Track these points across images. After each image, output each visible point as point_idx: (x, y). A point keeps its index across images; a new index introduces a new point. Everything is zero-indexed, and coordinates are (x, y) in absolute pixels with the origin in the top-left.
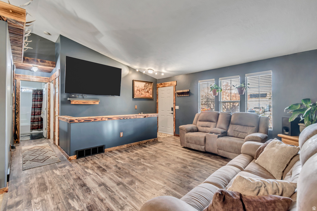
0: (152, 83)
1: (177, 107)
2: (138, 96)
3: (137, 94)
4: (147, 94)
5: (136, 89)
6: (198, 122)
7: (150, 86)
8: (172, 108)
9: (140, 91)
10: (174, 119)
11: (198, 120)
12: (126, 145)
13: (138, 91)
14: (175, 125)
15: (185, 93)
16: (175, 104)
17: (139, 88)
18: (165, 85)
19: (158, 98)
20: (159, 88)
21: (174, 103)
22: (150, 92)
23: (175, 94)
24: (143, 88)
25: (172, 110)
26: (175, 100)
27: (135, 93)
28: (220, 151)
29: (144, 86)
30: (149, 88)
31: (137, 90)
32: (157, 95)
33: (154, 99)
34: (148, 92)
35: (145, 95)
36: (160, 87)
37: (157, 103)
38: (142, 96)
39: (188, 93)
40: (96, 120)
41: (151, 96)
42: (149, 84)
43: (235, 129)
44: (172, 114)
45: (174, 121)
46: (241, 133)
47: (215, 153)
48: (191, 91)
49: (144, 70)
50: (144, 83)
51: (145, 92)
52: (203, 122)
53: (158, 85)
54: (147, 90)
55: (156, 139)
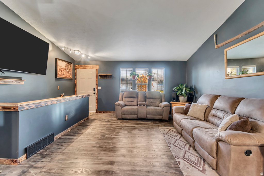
0: (72, 63)
1: (100, 88)
2: (60, 76)
3: (59, 74)
4: (68, 74)
5: (58, 68)
6: (123, 99)
7: (70, 67)
8: (94, 89)
9: (62, 71)
10: (96, 98)
11: (124, 97)
12: (70, 128)
13: (61, 71)
14: (97, 103)
15: (108, 76)
16: (98, 85)
17: (61, 68)
18: (86, 67)
19: (76, 79)
20: (77, 70)
21: (96, 84)
22: (70, 72)
23: (97, 76)
24: (65, 68)
25: (94, 90)
26: (97, 82)
27: (58, 72)
28: (148, 116)
29: (65, 66)
30: (69, 69)
31: (60, 69)
32: (76, 76)
33: (73, 80)
34: (68, 72)
35: (66, 75)
36: (79, 68)
37: (76, 84)
38: (64, 76)
39: (111, 76)
40: (47, 103)
41: (71, 77)
42: (69, 64)
43: (150, 101)
44: (94, 93)
45: (96, 99)
46: (153, 104)
47: (144, 118)
48: (113, 75)
49: (71, 50)
50: (66, 63)
51: (66, 72)
52: (129, 98)
53: (76, 66)
54: (67, 70)
55: (88, 117)
